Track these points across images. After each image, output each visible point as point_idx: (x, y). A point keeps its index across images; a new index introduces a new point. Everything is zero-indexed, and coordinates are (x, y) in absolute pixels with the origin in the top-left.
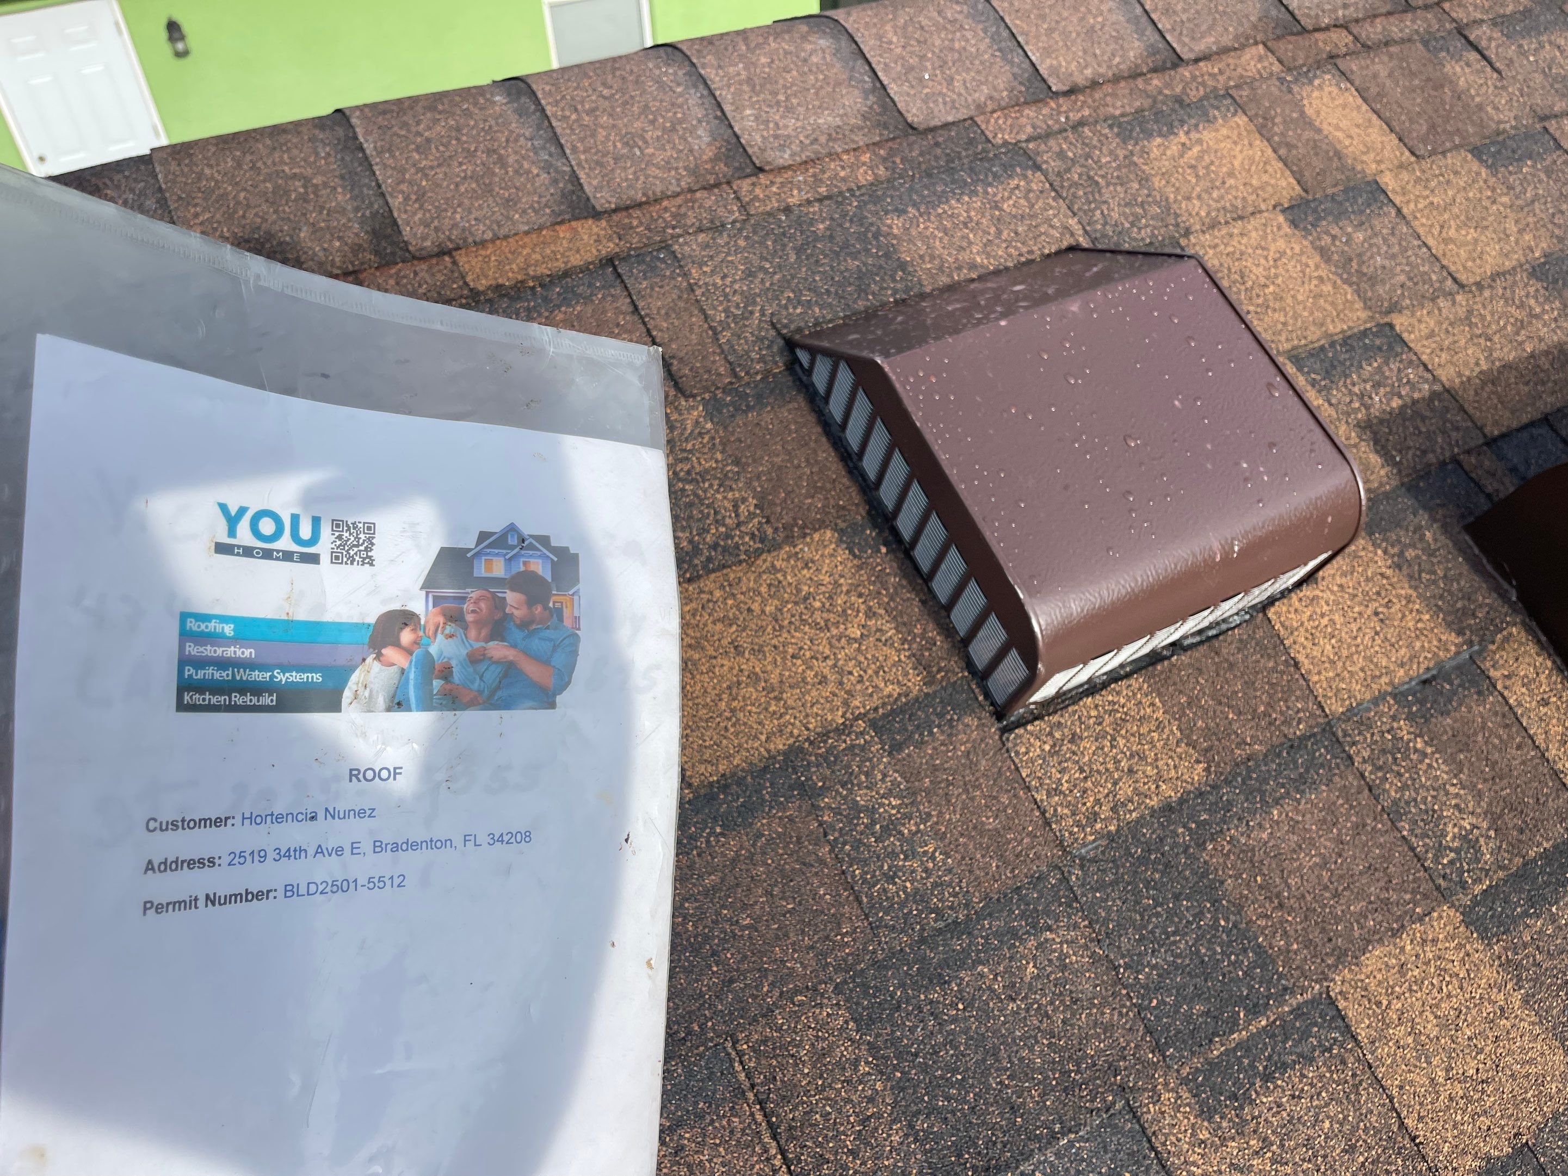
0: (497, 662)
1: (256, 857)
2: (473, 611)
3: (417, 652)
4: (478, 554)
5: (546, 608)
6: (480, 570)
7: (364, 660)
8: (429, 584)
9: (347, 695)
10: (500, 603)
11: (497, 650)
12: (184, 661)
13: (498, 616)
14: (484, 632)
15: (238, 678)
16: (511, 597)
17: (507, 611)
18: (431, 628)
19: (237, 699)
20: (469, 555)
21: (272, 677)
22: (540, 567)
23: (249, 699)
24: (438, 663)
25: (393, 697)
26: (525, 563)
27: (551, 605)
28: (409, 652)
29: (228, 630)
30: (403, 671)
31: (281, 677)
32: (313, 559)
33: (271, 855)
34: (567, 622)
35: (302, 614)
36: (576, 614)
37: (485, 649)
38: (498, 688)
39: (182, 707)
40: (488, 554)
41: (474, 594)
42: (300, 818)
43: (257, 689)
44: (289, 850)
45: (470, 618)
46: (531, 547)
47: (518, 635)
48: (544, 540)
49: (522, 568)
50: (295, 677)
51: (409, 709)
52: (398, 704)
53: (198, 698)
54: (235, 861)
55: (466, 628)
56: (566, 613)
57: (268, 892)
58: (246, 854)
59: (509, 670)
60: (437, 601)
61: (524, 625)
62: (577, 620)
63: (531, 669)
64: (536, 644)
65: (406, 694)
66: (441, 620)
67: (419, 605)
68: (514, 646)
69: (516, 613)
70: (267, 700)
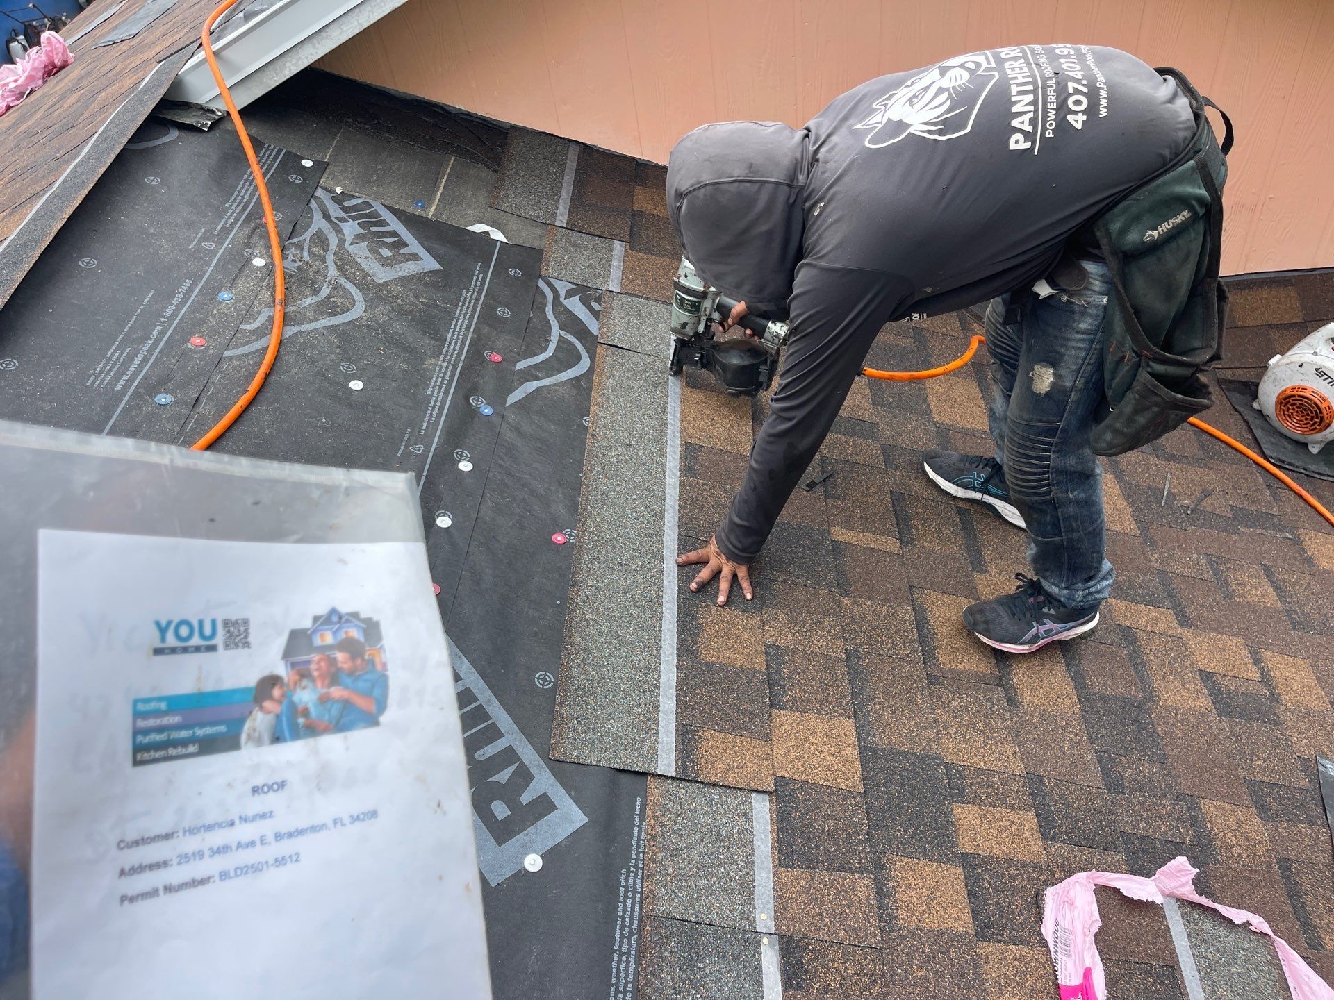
0: (338, 701)
1: (197, 857)
2: (317, 670)
3: (285, 702)
4: (315, 632)
5: (363, 659)
6: (317, 641)
7: (251, 713)
8: (287, 654)
9: (244, 737)
10: (332, 662)
11: (336, 692)
12: (136, 732)
13: (333, 670)
14: (326, 682)
15: (171, 737)
16: (340, 656)
17: (340, 665)
18: (291, 684)
19: (172, 751)
20: (309, 632)
21: (194, 733)
22: (355, 633)
23: (180, 750)
24: (300, 707)
25: (274, 734)
26: (346, 633)
27: (366, 657)
28: (279, 702)
29: (163, 706)
30: (278, 716)
31: (200, 732)
32: (212, 648)
33: (207, 853)
34: (379, 668)
35: (209, 687)
36: (384, 660)
37: (328, 693)
38: (341, 717)
39: (136, 763)
40: (321, 630)
41: (315, 657)
42: (224, 825)
43: (184, 743)
44: (219, 848)
45: (315, 674)
46: (347, 621)
47: (348, 681)
48: (355, 615)
49: (344, 636)
50: (208, 730)
51: (285, 740)
52: (277, 739)
53: (146, 756)
54: (182, 861)
55: (313, 680)
56: (377, 661)
57: (209, 878)
58: (190, 855)
59: (346, 704)
60: (293, 665)
61: (351, 673)
62: (384, 665)
63: (360, 702)
64: (361, 685)
65: (282, 731)
66: (297, 678)
67: (281, 670)
68: (346, 687)
69: (346, 666)
70: (192, 749)
